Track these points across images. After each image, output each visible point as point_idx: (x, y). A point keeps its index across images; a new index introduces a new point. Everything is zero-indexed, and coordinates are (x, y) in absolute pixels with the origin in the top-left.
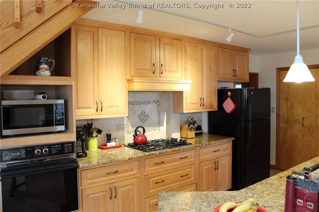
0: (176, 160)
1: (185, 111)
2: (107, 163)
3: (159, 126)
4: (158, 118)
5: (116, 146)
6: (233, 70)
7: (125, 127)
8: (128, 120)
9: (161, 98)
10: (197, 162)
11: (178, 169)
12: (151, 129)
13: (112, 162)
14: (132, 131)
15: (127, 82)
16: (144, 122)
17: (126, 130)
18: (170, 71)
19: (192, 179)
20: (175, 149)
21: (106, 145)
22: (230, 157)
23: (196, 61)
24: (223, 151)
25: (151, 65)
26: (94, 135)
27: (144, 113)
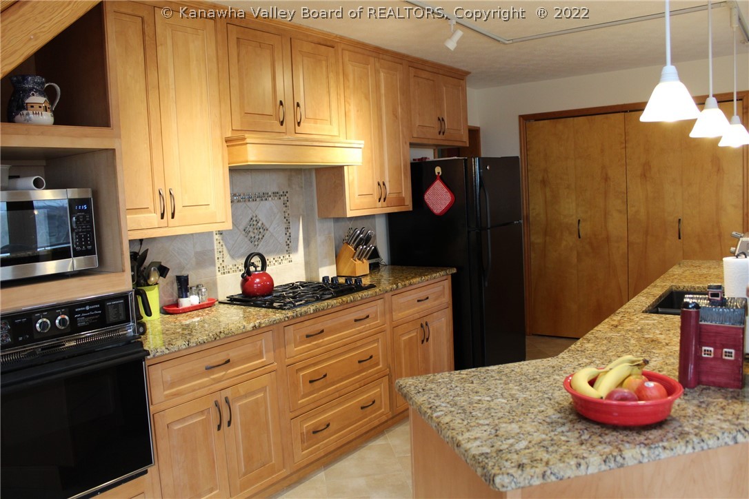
0: (346, 326)
1: (350, 214)
2: (208, 342)
3: (289, 252)
4: (286, 234)
5: (202, 305)
6: (439, 119)
7: (216, 259)
8: (221, 241)
9: (289, 185)
10: (387, 327)
11: (352, 346)
12: (272, 259)
13: (218, 338)
14: (231, 266)
15: (225, 144)
16: (256, 243)
17: (218, 265)
18: (315, 120)
19: (381, 366)
20: (345, 298)
21: (177, 305)
22: (448, 313)
23: (367, 98)
24: (436, 299)
25: (276, 105)
26: (152, 279)
27: (255, 223)
